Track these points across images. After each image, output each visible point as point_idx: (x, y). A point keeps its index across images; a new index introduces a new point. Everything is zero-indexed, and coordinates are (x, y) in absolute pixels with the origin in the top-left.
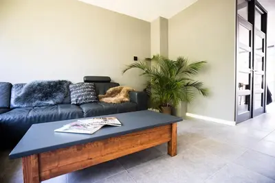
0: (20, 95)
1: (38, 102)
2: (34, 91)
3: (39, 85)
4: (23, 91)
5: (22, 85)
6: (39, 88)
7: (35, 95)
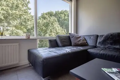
0: (101, 41)
1: (109, 45)
2: (108, 39)
3: (111, 35)
4: (102, 39)
5: (102, 36)
6: (111, 37)
7: (108, 41)
